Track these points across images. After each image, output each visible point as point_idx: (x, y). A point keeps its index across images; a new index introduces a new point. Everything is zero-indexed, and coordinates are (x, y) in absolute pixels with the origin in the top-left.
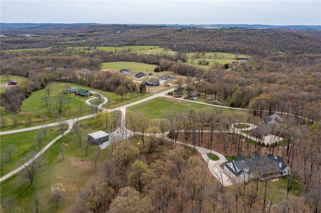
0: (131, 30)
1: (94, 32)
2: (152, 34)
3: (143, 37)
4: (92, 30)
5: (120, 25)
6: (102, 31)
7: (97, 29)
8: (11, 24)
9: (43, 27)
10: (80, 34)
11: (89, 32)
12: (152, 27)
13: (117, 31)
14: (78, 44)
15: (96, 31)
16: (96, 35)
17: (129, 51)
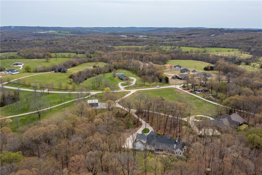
0: (225, 34)
1: (192, 35)
2: (241, 37)
3: (230, 41)
4: (190, 33)
5: (217, 29)
6: (198, 34)
7: (195, 33)
8: (139, 28)
9: (159, 30)
10: (179, 36)
11: (187, 35)
12: (248, 31)
13: (211, 34)
14: (170, 44)
15: (193, 34)
16: (191, 38)
17: (205, 52)
